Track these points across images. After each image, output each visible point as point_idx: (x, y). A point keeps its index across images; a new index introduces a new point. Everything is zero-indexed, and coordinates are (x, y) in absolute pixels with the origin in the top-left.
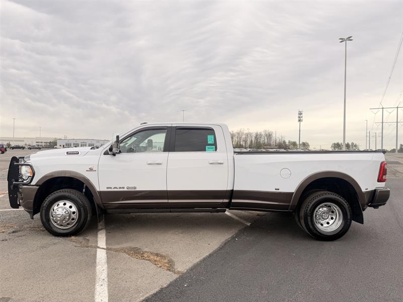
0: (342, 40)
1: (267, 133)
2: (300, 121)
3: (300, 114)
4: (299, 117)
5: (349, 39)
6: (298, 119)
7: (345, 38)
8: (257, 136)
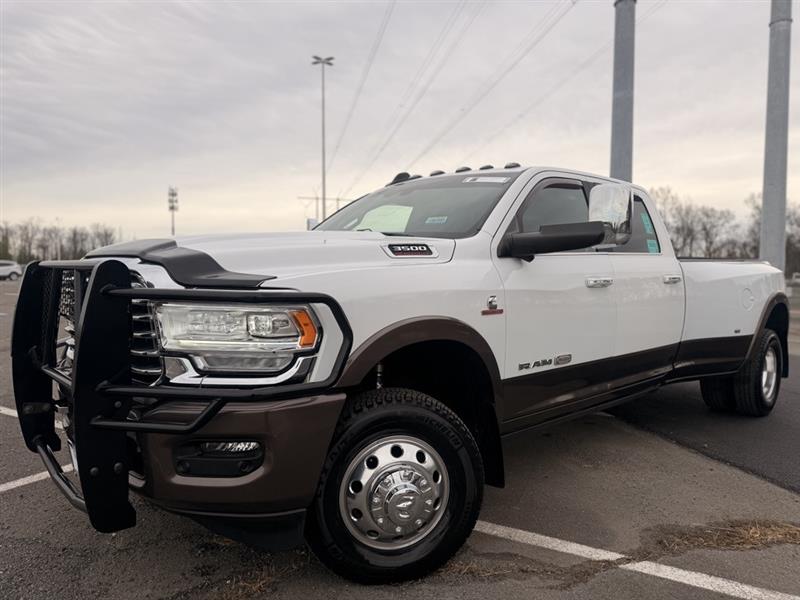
0: (318, 61)
1: (101, 231)
2: (172, 208)
3: (173, 194)
4: (171, 201)
5: (328, 61)
6: (167, 205)
7: (324, 57)
8: (77, 237)
